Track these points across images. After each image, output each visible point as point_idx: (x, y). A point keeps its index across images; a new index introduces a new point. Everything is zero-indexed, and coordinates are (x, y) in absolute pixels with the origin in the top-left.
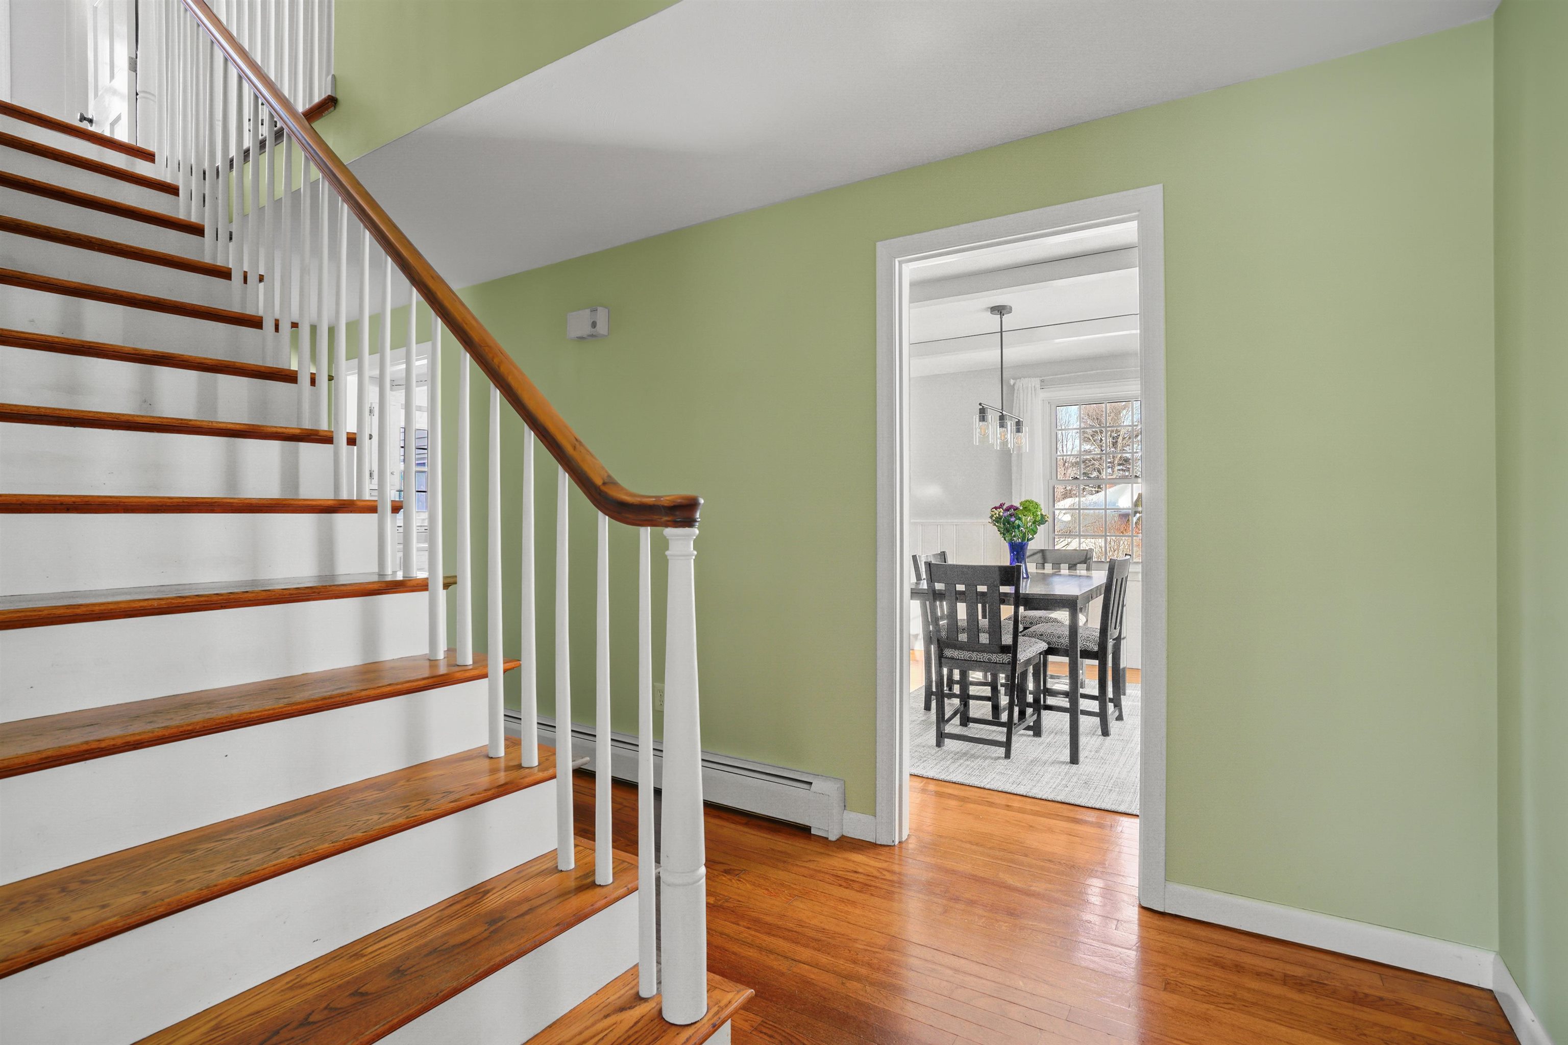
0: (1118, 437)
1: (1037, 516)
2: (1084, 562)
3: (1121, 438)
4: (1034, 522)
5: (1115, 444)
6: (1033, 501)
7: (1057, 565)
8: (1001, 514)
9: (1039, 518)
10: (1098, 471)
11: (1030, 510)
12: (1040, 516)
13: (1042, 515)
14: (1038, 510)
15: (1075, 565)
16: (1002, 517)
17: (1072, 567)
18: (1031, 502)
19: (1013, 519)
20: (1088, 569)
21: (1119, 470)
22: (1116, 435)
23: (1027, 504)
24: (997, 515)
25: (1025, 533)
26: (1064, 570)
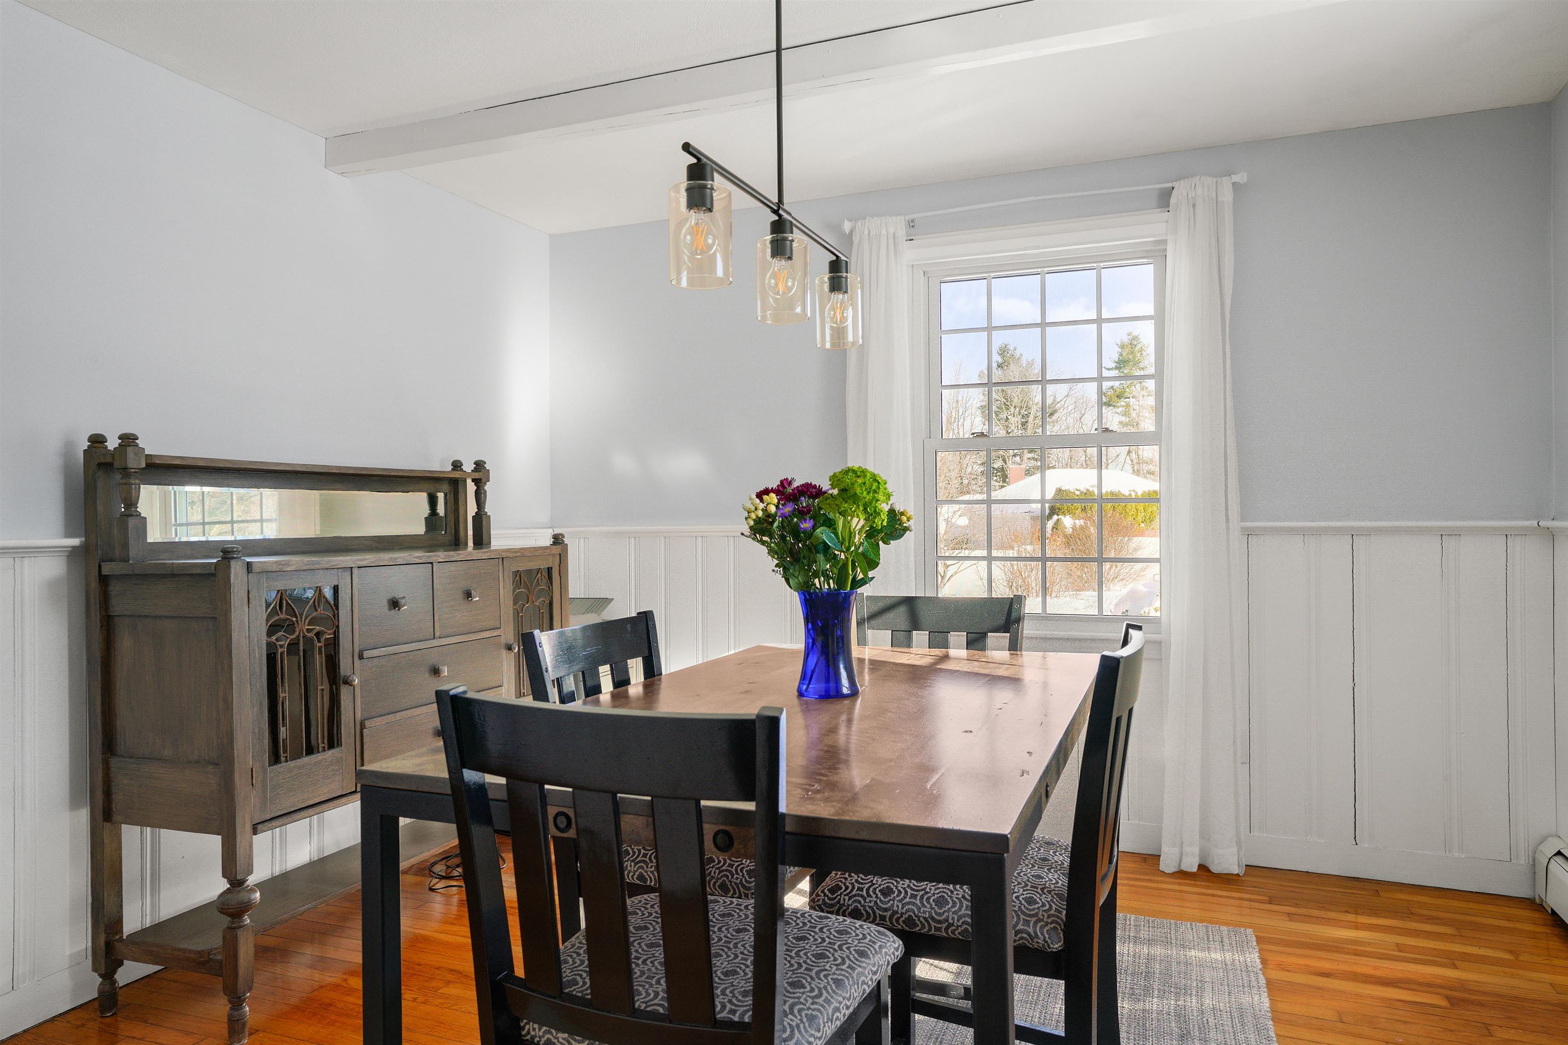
0: (1028, 416)
1: (877, 513)
2: (1005, 628)
3: (1032, 416)
4: (872, 534)
5: (1024, 424)
6: (864, 472)
7: (939, 640)
8: (773, 509)
9: (882, 520)
10: (1003, 460)
11: (855, 499)
12: (884, 516)
13: (892, 512)
14: (881, 496)
15: (983, 636)
16: (774, 517)
17: (976, 641)
18: (859, 473)
19: (806, 525)
20: (1014, 646)
21: (1029, 458)
22: (1026, 413)
23: (848, 480)
24: (760, 514)
25: (845, 565)
26: (958, 651)
